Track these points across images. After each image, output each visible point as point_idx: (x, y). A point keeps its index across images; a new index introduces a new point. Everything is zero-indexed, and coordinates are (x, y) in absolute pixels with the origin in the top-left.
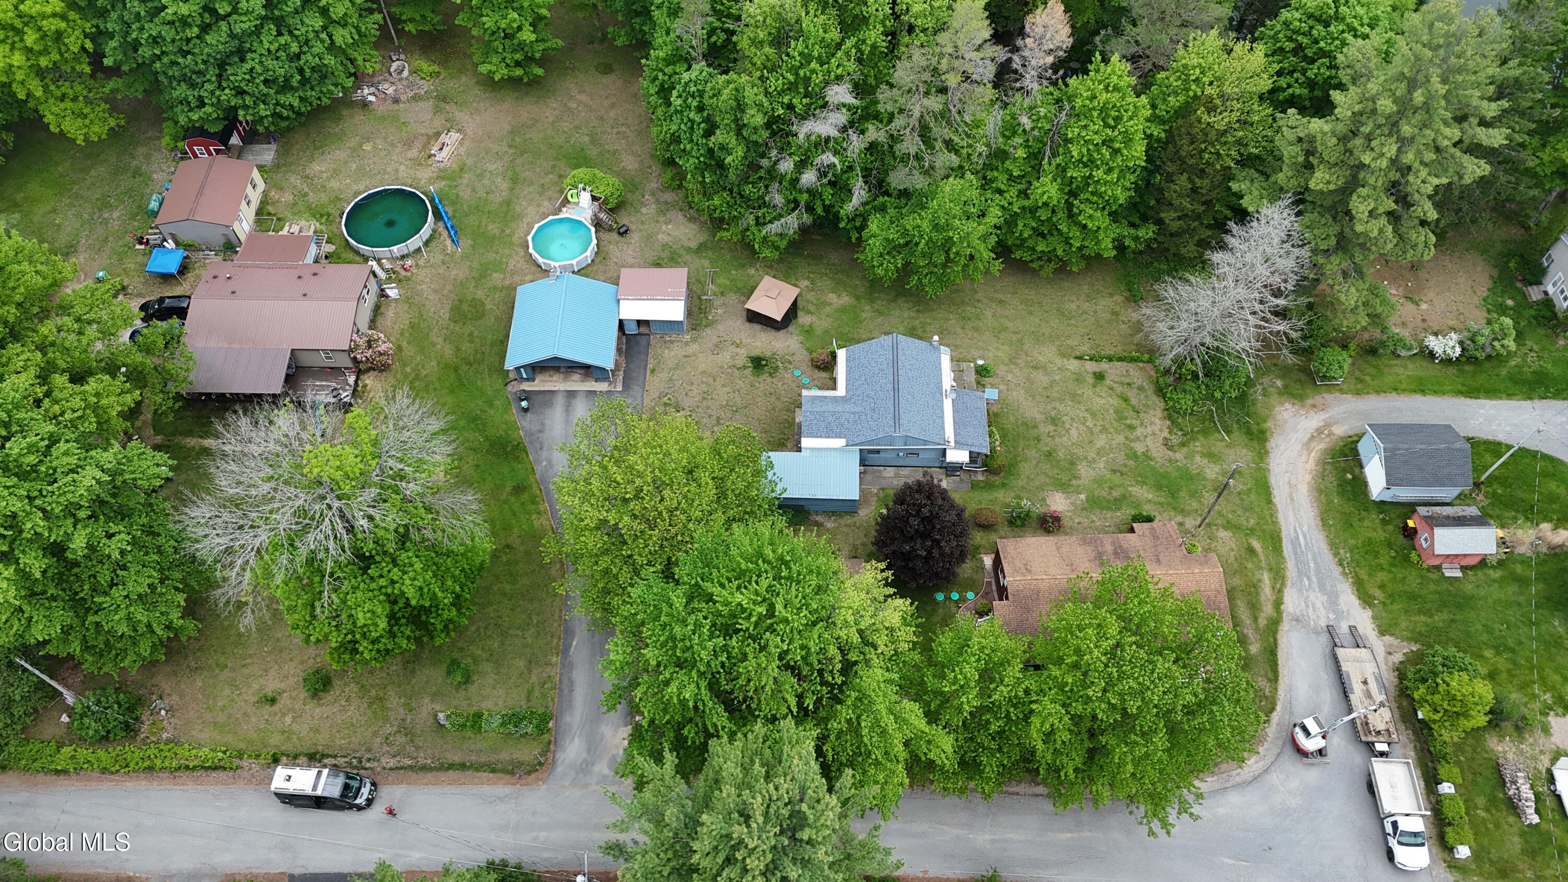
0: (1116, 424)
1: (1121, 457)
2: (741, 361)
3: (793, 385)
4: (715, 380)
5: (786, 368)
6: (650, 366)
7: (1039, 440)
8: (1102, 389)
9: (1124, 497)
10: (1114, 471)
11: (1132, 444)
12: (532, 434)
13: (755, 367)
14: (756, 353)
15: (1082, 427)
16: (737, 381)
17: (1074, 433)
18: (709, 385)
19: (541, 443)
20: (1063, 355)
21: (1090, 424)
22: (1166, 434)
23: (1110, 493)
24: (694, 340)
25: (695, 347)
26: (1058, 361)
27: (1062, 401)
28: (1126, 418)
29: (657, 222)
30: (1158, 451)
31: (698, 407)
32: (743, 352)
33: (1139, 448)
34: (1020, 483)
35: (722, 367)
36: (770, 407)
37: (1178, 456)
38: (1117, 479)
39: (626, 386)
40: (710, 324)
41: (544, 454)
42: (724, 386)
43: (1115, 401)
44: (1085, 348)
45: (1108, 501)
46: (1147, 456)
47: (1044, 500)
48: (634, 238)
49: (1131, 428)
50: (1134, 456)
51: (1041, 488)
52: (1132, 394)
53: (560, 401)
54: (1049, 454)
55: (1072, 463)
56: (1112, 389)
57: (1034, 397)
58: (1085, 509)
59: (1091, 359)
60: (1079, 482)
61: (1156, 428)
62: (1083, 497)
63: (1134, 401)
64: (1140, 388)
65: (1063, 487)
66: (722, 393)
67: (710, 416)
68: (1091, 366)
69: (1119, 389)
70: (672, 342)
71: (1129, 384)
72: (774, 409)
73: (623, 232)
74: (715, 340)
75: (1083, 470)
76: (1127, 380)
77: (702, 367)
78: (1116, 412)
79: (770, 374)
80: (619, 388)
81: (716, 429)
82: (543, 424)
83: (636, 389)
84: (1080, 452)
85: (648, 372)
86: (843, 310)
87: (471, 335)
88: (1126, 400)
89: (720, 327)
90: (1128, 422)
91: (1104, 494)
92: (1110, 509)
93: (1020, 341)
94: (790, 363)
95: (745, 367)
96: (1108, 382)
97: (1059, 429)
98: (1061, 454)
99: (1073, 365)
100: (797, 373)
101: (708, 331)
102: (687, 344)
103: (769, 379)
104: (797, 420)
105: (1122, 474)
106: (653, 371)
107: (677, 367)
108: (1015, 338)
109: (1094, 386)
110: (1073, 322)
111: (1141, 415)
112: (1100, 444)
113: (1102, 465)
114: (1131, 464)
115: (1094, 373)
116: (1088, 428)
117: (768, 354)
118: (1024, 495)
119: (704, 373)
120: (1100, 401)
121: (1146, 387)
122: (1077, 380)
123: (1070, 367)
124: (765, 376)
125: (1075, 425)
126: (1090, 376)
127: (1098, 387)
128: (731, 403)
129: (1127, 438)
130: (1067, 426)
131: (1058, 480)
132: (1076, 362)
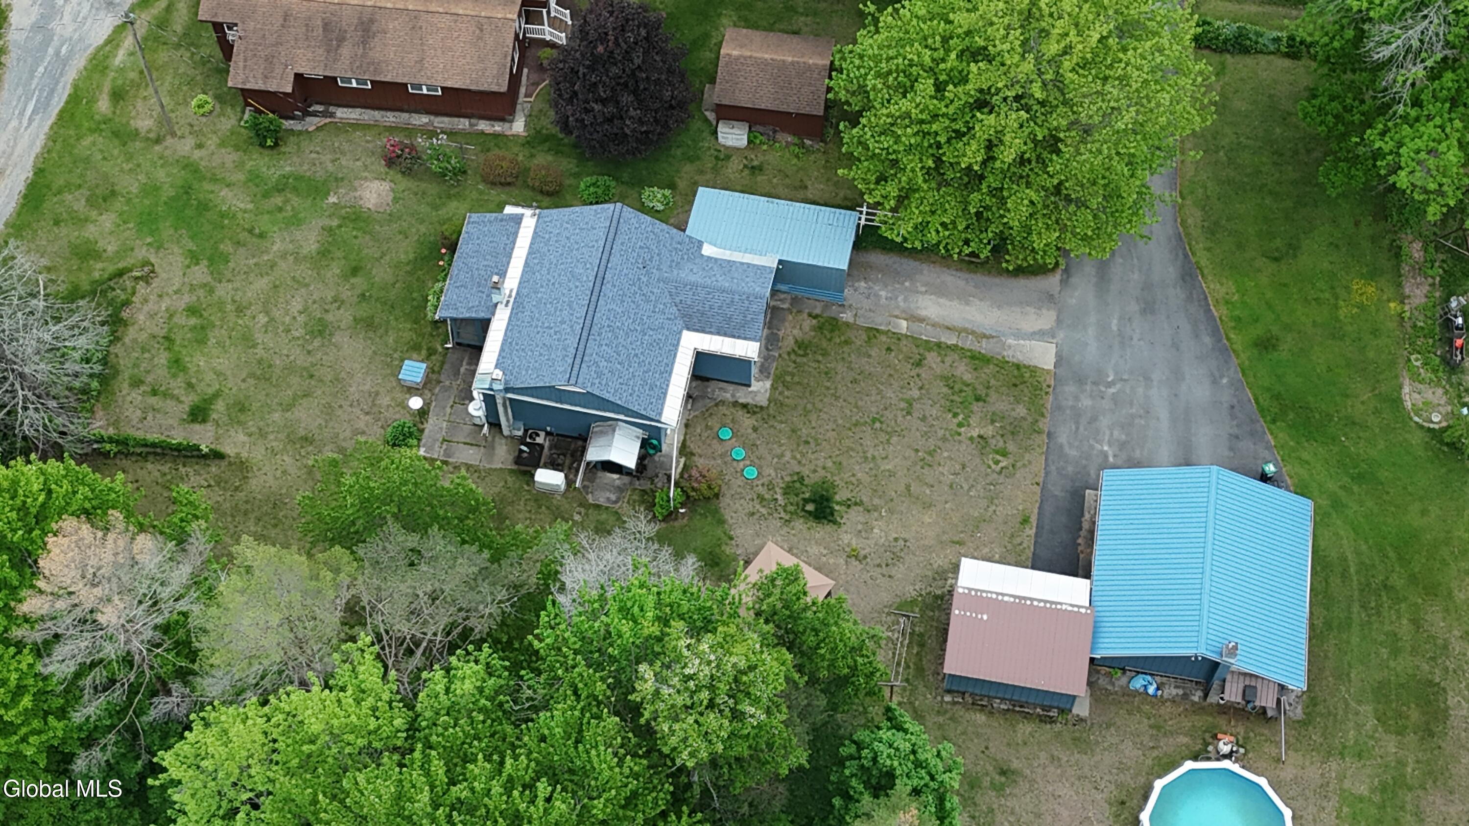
0: (215, 319)
1: (241, 260)
2: (852, 518)
3: (762, 450)
4: (908, 487)
5: (770, 487)
6: (1031, 532)
7: (363, 295)
8: (208, 385)
9: (266, 195)
10: (261, 236)
11: (207, 280)
12: (1252, 434)
13: (828, 500)
14: (822, 531)
15: (276, 313)
16: (866, 479)
17: (296, 305)
19: (1233, 417)
20: (242, 467)
21: (262, 319)
23: (287, 201)
26: (257, 454)
27: (290, 369)
28: (193, 329)
30: (171, 263)
31: (944, 439)
32: (847, 538)
33: (199, 273)
34: (423, 229)
35: (891, 511)
36: (813, 417)
37: (141, 253)
38: (264, 223)
40: (903, 607)
41: (1226, 397)
42: (892, 474)
43: (198, 362)
45: (295, 189)
46: (194, 258)
47: (396, 200)
49: (192, 311)
50: (217, 260)
51: (392, 217)
52: (160, 374)
54: (355, 271)
55: (324, 253)
56: (190, 385)
57: (336, 380)
58: (337, 181)
59: (199, 451)
60: (327, 222)
61: (150, 306)
62: (332, 199)
63: (163, 358)
64: (137, 383)
65: (356, 217)
66: (897, 459)
67: (924, 419)
68: (203, 436)
69: (176, 385)
71: (154, 393)
72: (806, 413)
74: (898, 571)
75: (311, 242)
76: (153, 400)
78: (203, 341)
79: (801, 480)
81: (916, 393)
82: (1231, 449)
83: (1058, 490)
84: (304, 271)
85: (1034, 519)
87: (1395, 652)
88: (175, 362)
89: (886, 597)
90: (193, 321)
91: (295, 201)
92: (299, 178)
94: (761, 498)
95: (848, 504)
96: (189, 400)
97: (317, 314)
98: (335, 269)
99: (236, 443)
100: (751, 473)
101: (910, 592)
103: (805, 472)
104: (768, 384)
106: (1025, 521)
109: (217, 395)
111: (163, 333)
112: (261, 284)
113: (275, 248)
114: (227, 247)
115: (204, 421)
116: (267, 313)
117: (799, 524)
118: (424, 209)
119: (928, 506)
120: (222, 363)
121: (126, 385)
122: (243, 410)
123: (242, 437)
124: (812, 479)
125: (287, 319)
126: (214, 416)
127: (210, 391)
128: (883, 437)
129: (211, 291)
130: (301, 319)
131: (358, 229)
132: (228, 449)
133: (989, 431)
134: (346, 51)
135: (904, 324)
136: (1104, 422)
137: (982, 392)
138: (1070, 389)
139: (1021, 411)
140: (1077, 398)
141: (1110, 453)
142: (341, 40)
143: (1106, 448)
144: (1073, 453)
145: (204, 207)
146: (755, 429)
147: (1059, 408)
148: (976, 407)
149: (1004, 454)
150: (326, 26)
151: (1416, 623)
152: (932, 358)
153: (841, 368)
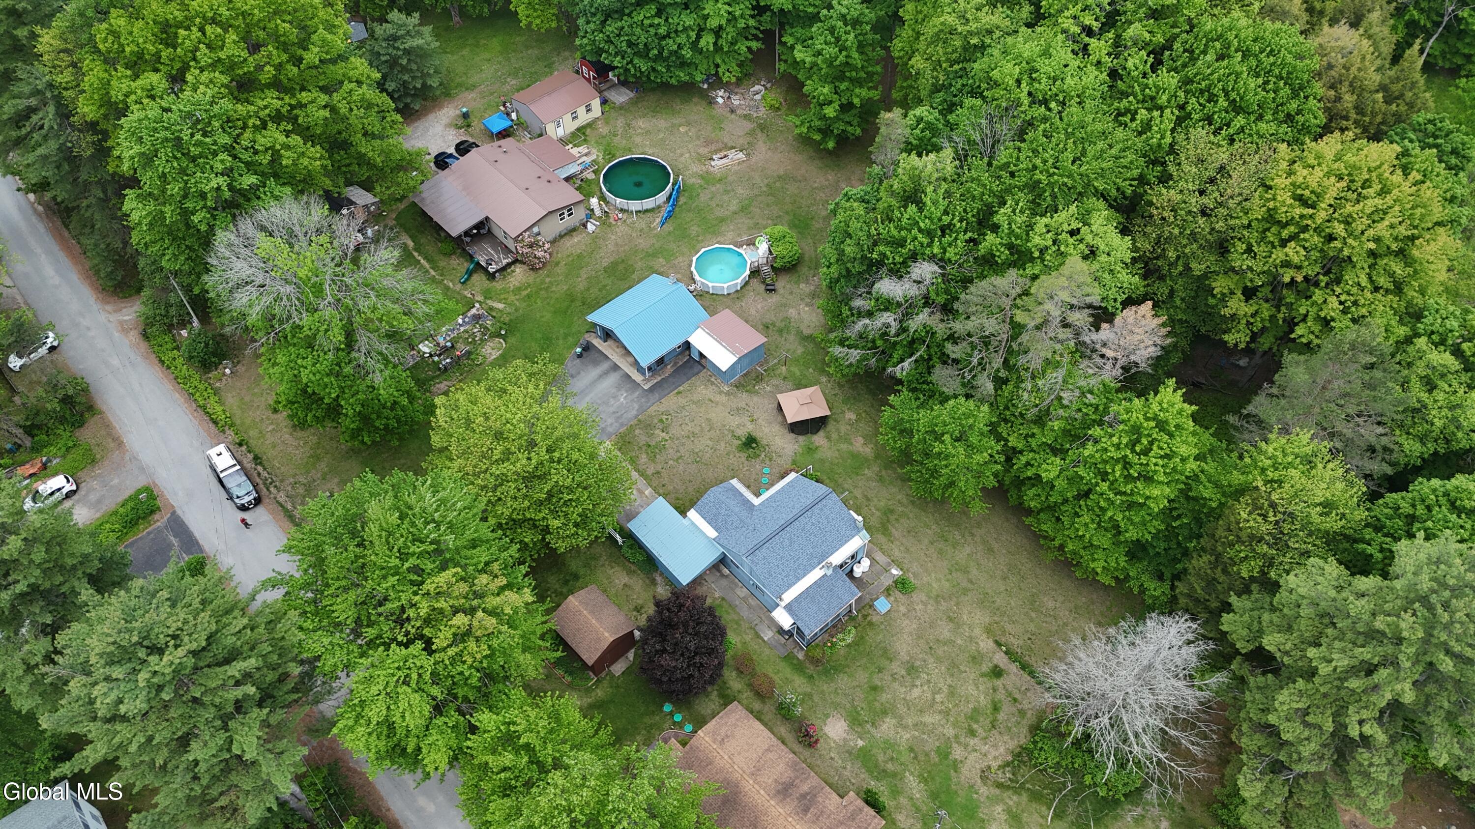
0: (962, 718)
1: (931, 744)
2: (742, 433)
3: (753, 478)
4: (709, 431)
5: (763, 462)
6: (681, 388)
7: (879, 671)
8: (986, 684)
9: (894, 775)
10: (911, 750)
11: (955, 745)
13: (744, 444)
14: (757, 435)
15: (929, 695)
16: (723, 443)
17: (916, 692)
18: (702, 430)
20: (988, 631)
21: (938, 698)
22: (995, 765)
23: (886, 762)
24: (728, 394)
25: (724, 398)
26: (977, 631)
27: (939, 660)
28: (977, 722)
29: (802, 299)
30: (970, 770)
31: (678, 439)
32: (750, 427)
33: (957, 753)
34: (825, 687)
35: (724, 426)
37: (984, 790)
38: (906, 757)
39: (652, 389)
40: (751, 392)
42: (711, 439)
43: (985, 702)
44: (1016, 643)
45: (876, 766)
46: (956, 766)
47: (827, 716)
48: (774, 299)
49: (972, 733)
50: (944, 754)
51: (836, 706)
52: (1007, 709)
53: (605, 366)
54: (874, 688)
55: (885, 713)
56: (995, 690)
57: (919, 637)
58: (850, 753)
59: (1006, 653)
60: (873, 730)
61: (994, 753)
62: (860, 743)
63: (1001, 716)
64: (1022, 713)
65: (855, 721)
66: (703, 444)
67: (678, 451)
68: (1000, 659)
69: (1001, 695)
70: (713, 383)
71: (1015, 700)
73: (770, 290)
74: (742, 405)
75: (887, 726)
76: (1018, 696)
77: (712, 416)
78: (975, 710)
79: (749, 457)
80: (646, 387)
81: (671, 463)
82: (580, 373)
83: (655, 396)
84: (902, 709)
85: (675, 392)
86: (855, 456)
88: (996, 708)
89: (755, 399)
90: (975, 726)
91: (881, 758)
92: (870, 772)
93: (965, 591)
94: (771, 460)
95: (739, 438)
96: (999, 683)
97: (908, 678)
98: (885, 697)
99: (986, 644)
100: (766, 470)
101: (745, 395)
102: (721, 392)
103: (743, 459)
105: (916, 758)
106: (679, 393)
107: (696, 403)
108: (965, 584)
109: (983, 675)
110: (1033, 615)
111: (994, 731)
112: (928, 719)
113: (908, 736)
114: (933, 756)
115: (996, 666)
116: (934, 699)
117: (764, 442)
118: (816, 698)
119: (709, 420)
120: (971, 690)
121: (1029, 715)
122: (974, 658)
123: (982, 645)
124: (743, 455)
125: (925, 688)
126: (990, 665)
127: (985, 679)
128: (700, 454)
129: (956, 737)
130: (918, 683)
131: (857, 713)
132: (991, 644)
133: (657, 432)
135: (647, 492)
136: (612, 409)
137: (644, 448)
138: (610, 429)
139: (637, 432)
140: (611, 424)
141: (623, 396)
142: (803, 797)
143: (622, 400)
144: (636, 406)
145: (934, 796)
147: (622, 425)
148: (653, 443)
149: (661, 421)
152: (649, 472)
153: (690, 489)
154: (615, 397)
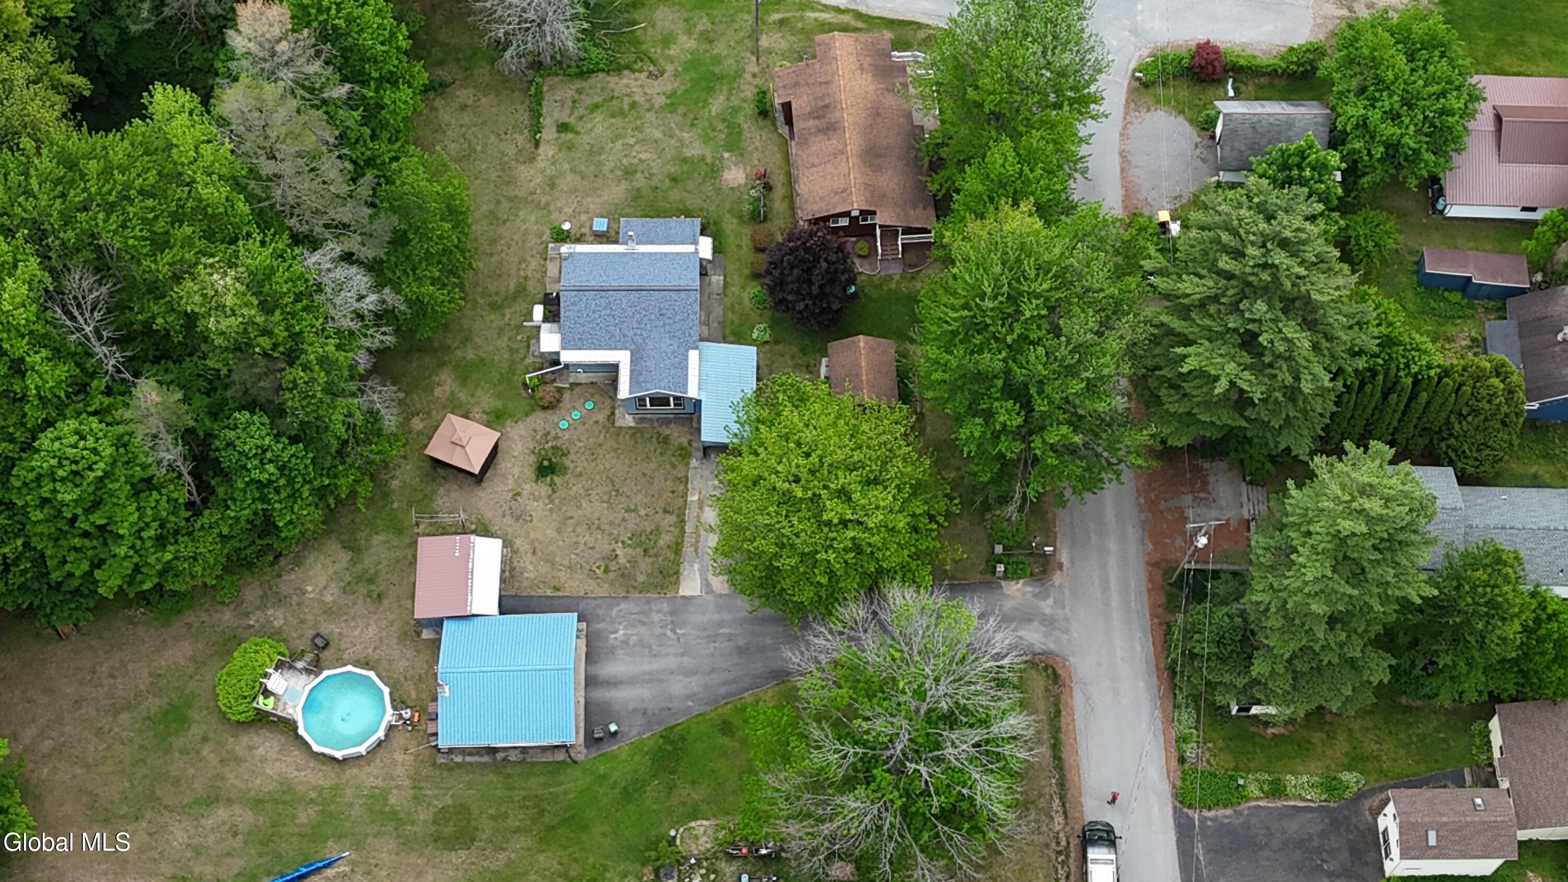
0: (630, 118)
1: (673, 119)
2: (543, 489)
3: (582, 429)
4: (571, 518)
5: (556, 438)
6: (549, 593)
7: (657, 188)
8: (581, 127)
9: (723, 120)
10: (693, 125)
11: (656, 106)
12: (649, 722)
13: (553, 473)
14: (531, 472)
15: (637, 148)
16: (571, 492)
17: (644, 156)
18: (578, 524)
19: (662, 710)
20: (533, 159)
21: (631, 141)
22: (643, 76)
23: (721, 131)
24: (508, 544)
25: (519, 543)
26: (542, 164)
27: (600, 164)
28: (621, 109)
30: (665, 85)
32: (529, 488)
33: (661, 101)
34: (713, 208)
35: (551, 510)
36: (612, 454)
37: (669, 68)
38: (702, 124)
40: (485, 527)
42: (579, 507)
43: (598, 117)
44: (521, 138)
45: (731, 133)
46: (671, 95)
47: (732, 189)
49: (634, 105)
50: (671, 106)
51: (718, 190)
52: (589, 100)
53: (599, 695)
54: (674, 180)
55: (685, 160)
56: (582, 118)
57: (595, 190)
58: (741, 155)
59: (540, 134)
60: (708, 156)
61: (633, 83)
62: (726, 155)
63: (598, 99)
64: (579, 91)
65: (715, 171)
66: (592, 508)
67: (624, 520)
68: (549, 134)
69: (582, 111)
70: (512, 569)
72: (615, 450)
74: (509, 520)
75: (692, 152)
76: (568, 102)
77: (551, 533)
78: (613, 116)
79: (564, 455)
81: (643, 512)
83: (583, 606)
84: (669, 153)
85: (559, 594)
86: (463, 379)
88: (597, 106)
90: (626, 107)
91: (721, 136)
92: (740, 133)
94: (548, 433)
95: (552, 484)
96: (572, 120)
97: (640, 168)
98: (673, 169)
99: (547, 151)
100: (564, 425)
101: (495, 528)
102: (514, 552)
103: (572, 456)
104: (632, 424)
105: (696, 119)
106: (557, 589)
107: (551, 562)
108: (507, 204)
109: (578, 133)
110: (479, 148)
111: (616, 95)
112: (657, 134)
113: (685, 135)
114: (682, 109)
115: (559, 132)
116: (636, 143)
117: (533, 458)
118: (728, 206)
120: (599, 130)
121: (577, 86)
122: (569, 148)
123: (551, 153)
124: (567, 461)
125: (634, 154)
127: (579, 129)
128: (605, 498)
129: (648, 110)
130: (636, 161)
131: (705, 174)
132: (543, 149)
133: (622, 560)
134: (811, 123)
135: (695, 498)
136: (642, 630)
137: (651, 552)
138: (666, 607)
139: (641, 578)
140: (659, 612)
141: (617, 635)
142: (818, 118)
143: (621, 632)
144: (614, 613)
146: (597, 422)
147: (648, 602)
148: (639, 550)
149: (607, 571)
150: (826, 106)
151: (517, 831)
152: (673, 519)
153: (653, 465)
154: (625, 642)
